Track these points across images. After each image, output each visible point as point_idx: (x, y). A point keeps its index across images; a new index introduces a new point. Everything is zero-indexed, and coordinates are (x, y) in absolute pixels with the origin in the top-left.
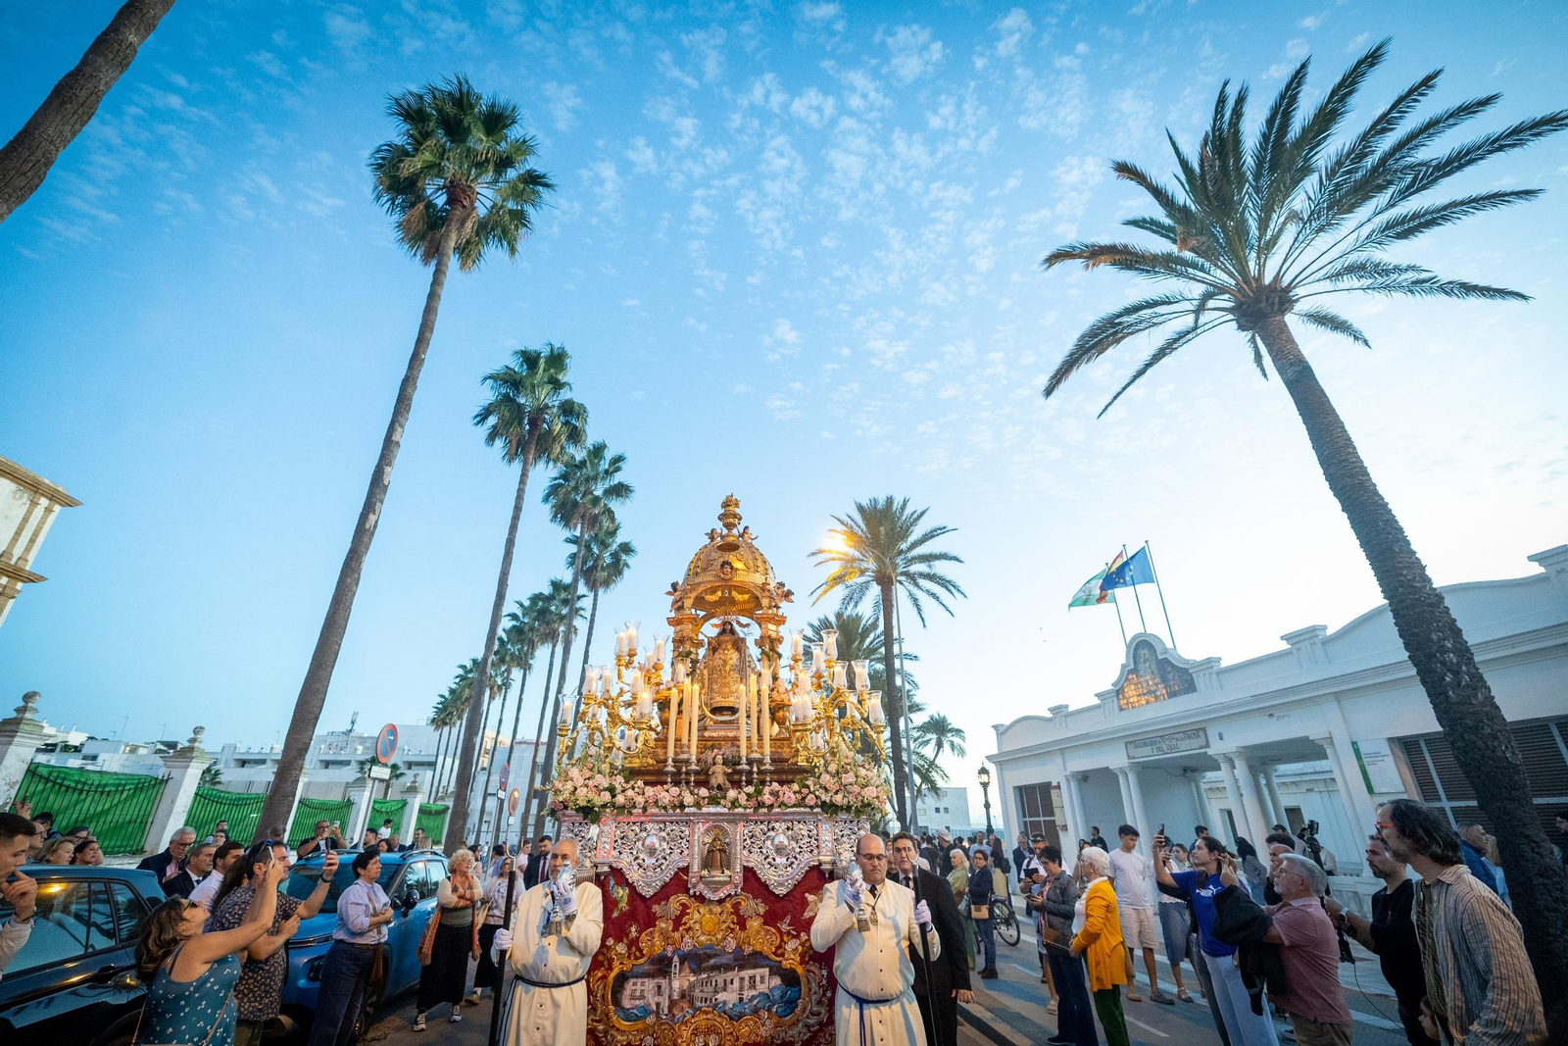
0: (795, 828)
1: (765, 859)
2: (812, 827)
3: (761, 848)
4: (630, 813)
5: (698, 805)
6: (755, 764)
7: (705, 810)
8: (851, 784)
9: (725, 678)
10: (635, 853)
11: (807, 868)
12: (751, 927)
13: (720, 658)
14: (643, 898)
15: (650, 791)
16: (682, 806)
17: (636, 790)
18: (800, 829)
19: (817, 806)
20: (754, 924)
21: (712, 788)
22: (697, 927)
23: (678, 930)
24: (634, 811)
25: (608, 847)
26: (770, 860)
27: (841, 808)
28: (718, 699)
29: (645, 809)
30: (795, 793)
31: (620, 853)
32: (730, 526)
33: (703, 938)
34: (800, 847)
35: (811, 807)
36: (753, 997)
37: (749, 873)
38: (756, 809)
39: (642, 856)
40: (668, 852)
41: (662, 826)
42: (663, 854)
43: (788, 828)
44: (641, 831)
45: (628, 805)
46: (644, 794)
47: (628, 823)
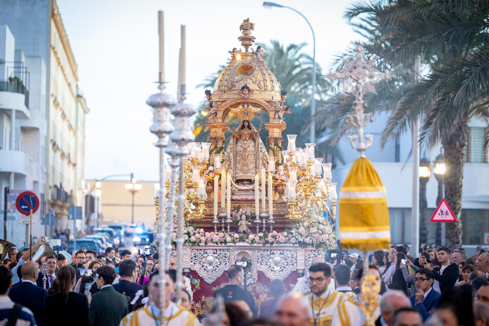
0: (285, 254)
1: (269, 268)
2: (293, 253)
3: (267, 262)
4: (198, 245)
5: (233, 241)
6: (264, 219)
7: (237, 244)
8: (315, 233)
9: (245, 160)
10: (202, 263)
11: (290, 272)
13: (241, 146)
14: (207, 284)
15: (208, 234)
16: (225, 242)
17: (201, 234)
18: (287, 254)
19: (296, 243)
21: (240, 233)
24: (201, 244)
25: (188, 261)
26: (271, 268)
27: (309, 244)
28: (241, 174)
29: (206, 243)
30: (285, 237)
31: (195, 264)
32: (247, 46)
34: (287, 262)
35: (294, 244)
37: (261, 274)
38: (264, 244)
39: (205, 265)
40: (219, 263)
41: (215, 251)
42: (216, 264)
43: (281, 254)
44: (204, 253)
45: (197, 241)
46: (205, 236)
47: (198, 250)
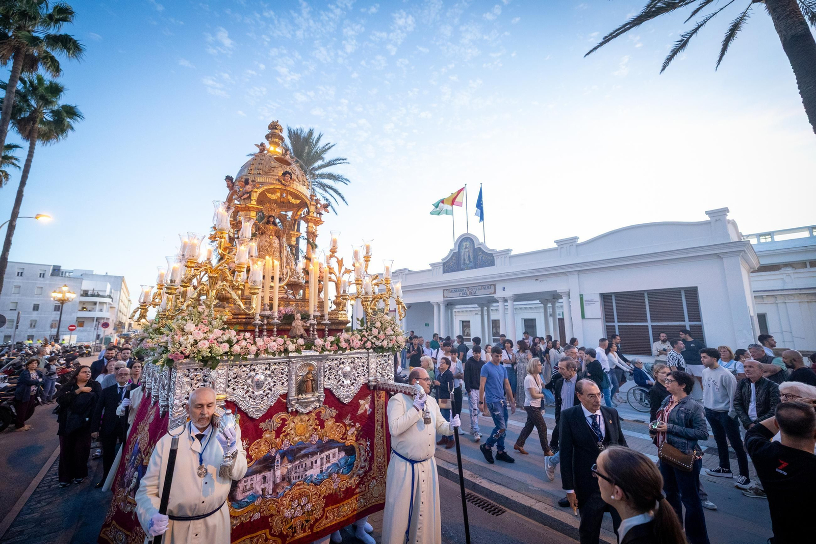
0: (356, 362)
1: (338, 382)
2: (364, 361)
3: (336, 375)
4: (244, 359)
5: (298, 350)
7: (304, 354)
8: (391, 335)
10: (246, 387)
11: (361, 385)
12: (327, 425)
13: (266, 241)
14: (252, 419)
15: (260, 341)
16: (286, 351)
17: (248, 341)
19: (371, 348)
20: (329, 423)
22: (293, 432)
23: (279, 437)
24: (249, 357)
25: (223, 386)
26: (340, 383)
27: (386, 349)
29: (257, 355)
30: (359, 341)
31: (234, 389)
33: (296, 439)
34: (358, 373)
35: (368, 349)
36: (328, 468)
37: (328, 392)
38: (336, 352)
39: (251, 390)
40: (272, 384)
41: (267, 366)
42: (268, 386)
43: (351, 363)
44: (251, 371)
45: (243, 351)
46: (255, 343)
47: (240, 366)
